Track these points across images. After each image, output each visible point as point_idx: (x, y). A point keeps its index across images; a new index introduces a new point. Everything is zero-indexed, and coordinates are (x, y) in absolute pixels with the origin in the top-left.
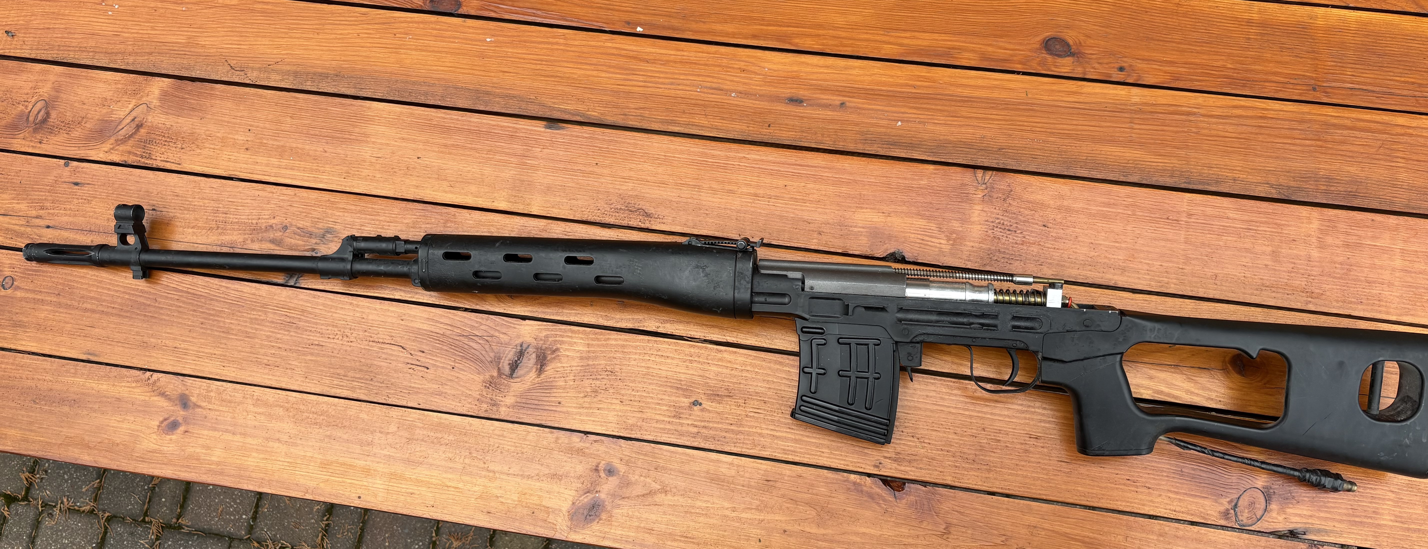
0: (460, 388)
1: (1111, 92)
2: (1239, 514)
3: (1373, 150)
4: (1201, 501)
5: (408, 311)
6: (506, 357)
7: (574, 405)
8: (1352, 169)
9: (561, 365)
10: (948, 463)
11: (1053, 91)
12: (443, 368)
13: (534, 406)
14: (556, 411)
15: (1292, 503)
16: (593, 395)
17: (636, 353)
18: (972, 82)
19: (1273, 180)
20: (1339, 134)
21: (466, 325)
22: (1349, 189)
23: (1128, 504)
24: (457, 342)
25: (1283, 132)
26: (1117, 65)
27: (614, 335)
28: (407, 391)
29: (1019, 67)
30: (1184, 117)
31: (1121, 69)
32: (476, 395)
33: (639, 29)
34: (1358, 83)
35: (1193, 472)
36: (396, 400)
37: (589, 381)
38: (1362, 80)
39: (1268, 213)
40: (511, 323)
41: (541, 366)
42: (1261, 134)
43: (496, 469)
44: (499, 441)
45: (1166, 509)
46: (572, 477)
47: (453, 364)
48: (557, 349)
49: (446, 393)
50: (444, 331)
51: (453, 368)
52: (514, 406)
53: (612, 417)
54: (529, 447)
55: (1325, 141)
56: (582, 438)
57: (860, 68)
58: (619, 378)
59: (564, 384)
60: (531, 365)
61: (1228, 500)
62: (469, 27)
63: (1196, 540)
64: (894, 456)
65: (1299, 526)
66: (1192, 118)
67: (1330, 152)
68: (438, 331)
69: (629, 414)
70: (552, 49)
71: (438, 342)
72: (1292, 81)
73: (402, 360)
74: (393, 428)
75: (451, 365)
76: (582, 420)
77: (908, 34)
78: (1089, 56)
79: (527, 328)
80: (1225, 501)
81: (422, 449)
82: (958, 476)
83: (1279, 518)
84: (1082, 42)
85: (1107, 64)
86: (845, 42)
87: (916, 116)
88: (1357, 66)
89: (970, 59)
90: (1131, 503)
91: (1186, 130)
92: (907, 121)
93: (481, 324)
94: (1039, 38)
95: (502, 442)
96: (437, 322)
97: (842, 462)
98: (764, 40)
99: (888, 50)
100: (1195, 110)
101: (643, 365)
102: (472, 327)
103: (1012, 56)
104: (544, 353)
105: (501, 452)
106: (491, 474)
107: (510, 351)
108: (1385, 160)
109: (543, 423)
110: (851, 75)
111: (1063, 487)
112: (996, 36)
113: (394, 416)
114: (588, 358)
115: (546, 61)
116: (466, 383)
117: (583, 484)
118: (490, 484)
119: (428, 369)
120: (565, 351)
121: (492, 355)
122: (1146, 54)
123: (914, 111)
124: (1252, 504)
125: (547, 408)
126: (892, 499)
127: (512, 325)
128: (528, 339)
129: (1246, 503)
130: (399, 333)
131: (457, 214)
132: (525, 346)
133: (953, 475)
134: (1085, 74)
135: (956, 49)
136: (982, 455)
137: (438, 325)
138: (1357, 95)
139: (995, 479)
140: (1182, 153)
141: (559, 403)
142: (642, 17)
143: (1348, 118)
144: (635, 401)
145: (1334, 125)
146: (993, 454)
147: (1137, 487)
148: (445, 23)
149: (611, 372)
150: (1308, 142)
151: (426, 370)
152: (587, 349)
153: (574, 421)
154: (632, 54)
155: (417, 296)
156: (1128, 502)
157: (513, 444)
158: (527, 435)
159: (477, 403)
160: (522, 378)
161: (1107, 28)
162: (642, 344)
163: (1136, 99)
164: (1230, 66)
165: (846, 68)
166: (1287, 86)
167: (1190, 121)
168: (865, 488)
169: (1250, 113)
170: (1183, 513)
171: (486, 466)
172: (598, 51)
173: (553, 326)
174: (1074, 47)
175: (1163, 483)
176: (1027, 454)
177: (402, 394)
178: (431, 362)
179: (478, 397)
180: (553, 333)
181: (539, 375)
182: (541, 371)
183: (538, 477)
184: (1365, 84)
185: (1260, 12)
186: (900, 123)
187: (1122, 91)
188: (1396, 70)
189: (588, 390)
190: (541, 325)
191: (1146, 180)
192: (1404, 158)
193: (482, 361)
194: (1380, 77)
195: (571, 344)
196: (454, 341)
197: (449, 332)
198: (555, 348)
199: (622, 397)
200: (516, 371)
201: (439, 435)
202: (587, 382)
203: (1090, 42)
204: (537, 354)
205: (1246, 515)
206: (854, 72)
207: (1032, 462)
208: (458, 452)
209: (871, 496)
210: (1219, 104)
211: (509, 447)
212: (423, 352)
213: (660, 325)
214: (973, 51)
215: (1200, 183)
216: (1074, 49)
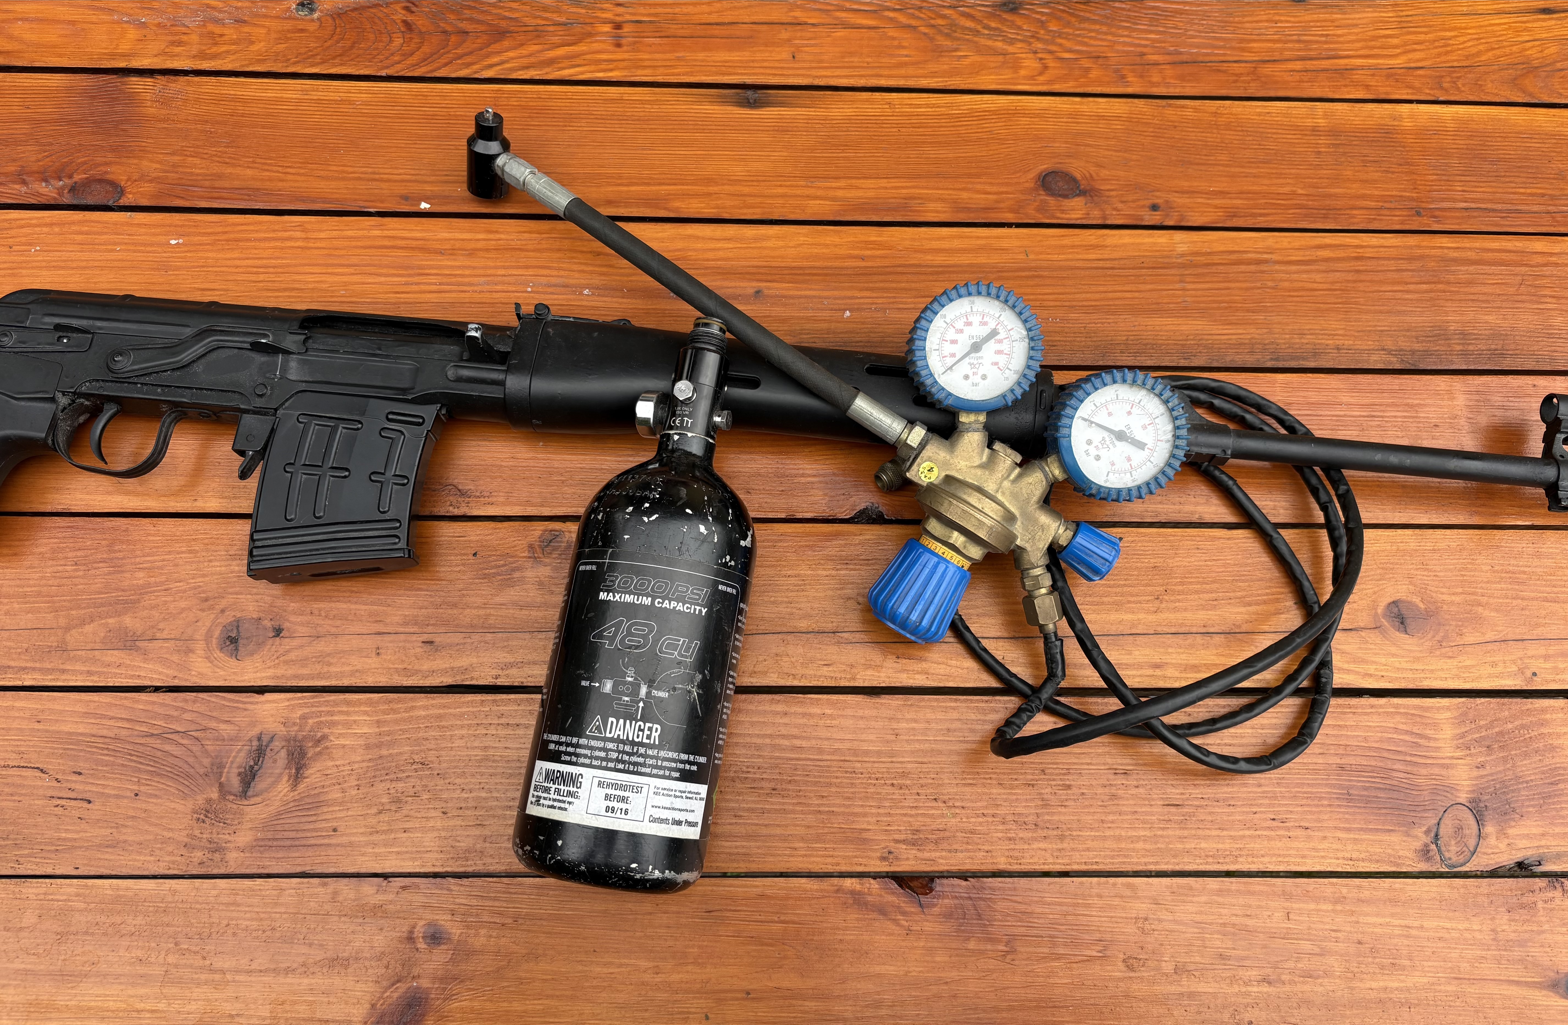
0: (151, 829)
1: (1147, 240)
2: (1443, 849)
3: (1512, 290)
4: (1386, 837)
5: (50, 705)
6: (232, 762)
7: (361, 830)
8: (1490, 318)
9: (332, 763)
10: (996, 835)
11: (1063, 247)
12: (117, 797)
13: (288, 843)
14: (329, 845)
15: (1513, 820)
16: (394, 808)
17: (462, 727)
18: (945, 245)
19: (1389, 344)
20: (1463, 272)
21: (156, 716)
22: (1493, 347)
23: (1280, 859)
24: (141, 749)
25: (1390, 275)
26: (1148, 203)
27: (421, 700)
28: (54, 848)
29: (1010, 217)
30: (1253, 268)
31: (1154, 208)
32: (182, 837)
33: (424, 206)
34: (1473, 201)
35: (1365, 793)
36: (34, 867)
37: (383, 784)
38: (1478, 196)
39: (1392, 391)
40: (238, 702)
41: (298, 770)
42: (1361, 281)
43: (226, 966)
44: (228, 914)
45: (1338, 859)
46: (366, 958)
47: (135, 787)
48: (324, 737)
49: (125, 841)
50: (116, 731)
51: (136, 795)
52: (252, 848)
53: (429, 841)
54: (284, 916)
55: (1448, 283)
56: (380, 886)
57: (778, 237)
58: (436, 773)
59: (340, 795)
60: (278, 771)
61: (1424, 829)
62: (139, 225)
63: (1390, 901)
64: (911, 836)
65: (1529, 853)
66: (1263, 267)
67: (1457, 297)
68: (105, 732)
69: (459, 833)
70: (282, 248)
71: (105, 752)
72: (1387, 205)
73: (41, 792)
74: (29, 919)
75: (131, 790)
76: (377, 855)
77: (842, 183)
78: (1107, 193)
79: (267, 706)
80: (1419, 832)
81: (87, 948)
82: (1016, 854)
83: (1500, 845)
84: (1094, 175)
85: (1133, 201)
86: (750, 200)
87: (870, 301)
88: (1468, 178)
89: (937, 212)
90: (1285, 856)
91: (1259, 285)
92: (858, 309)
93: (184, 710)
94: (1032, 175)
95: (235, 914)
96: (103, 717)
97: (829, 860)
98: (626, 207)
99: (816, 209)
100: (1265, 256)
101: (476, 744)
102: (168, 717)
103: (997, 201)
104: (301, 747)
105: (234, 934)
106: (217, 977)
107: (240, 751)
108: (1531, 302)
109: (307, 869)
110: (765, 248)
111: (1180, 846)
112: (970, 176)
113: (31, 896)
114: (379, 746)
115: (274, 267)
116: (162, 817)
117: (387, 967)
118: (217, 995)
119: (89, 802)
120: (339, 739)
121: (206, 761)
122: (1186, 184)
123: (867, 294)
124: (1459, 829)
125: (313, 842)
126: (913, 909)
127: (241, 706)
128: (272, 726)
129: (1451, 831)
130: (33, 746)
131: (131, 528)
132: (265, 739)
133: (1007, 854)
134: (1105, 218)
135: (915, 198)
136: (1048, 814)
137: (104, 722)
138: (1475, 217)
139: (1073, 850)
140: (1260, 317)
141: (335, 830)
142: (428, 187)
143: (1470, 249)
144: (467, 808)
145: (1455, 260)
146: (1063, 810)
147: (1288, 829)
148: (99, 222)
149: (422, 764)
150: (1425, 286)
151: (85, 805)
152: (377, 730)
153: (364, 858)
154: (414, 243)
155: (63, 677)
156: (1279, 855)
157: (254, 916)
158: (279, 896)
159: (183, 851)
160: (265, 795)
161: (1125, 152)
162: (471, 709)
163: (1182, 248)
164: (1300, 191)
165: (756, 239)
166: (1382, 212)
167: (1262, 272)
168: (870, 898)
169: (1341, 254)
170: (1363, 860)
171: (208, 962)
172: (359, 244)
173: (313, 698)
174: (1083, 182)
175: (1326, 817)
176: (1116, 802)
177: (44, 854)
178: (94, 789)
179: (186, 840)
180: (314, 709)
181: (294, 786)
182: (297, 778)
183: (305, 969)
184: (1482, 201)
185: (1326, 116)
186: (848, 313)
187: (1161, 238)
188: (1517, 180)
189: (385, 800)
190: (292, 699)
191: (1217, 361)
192: (1553, 297)
193: (188, 776)
194: (1500, 190)
195: (347, 724)
196: (136, 747)
197: (124, 733)
198: (319, 734)
199: (444, 805)
200: (252, 785)
201: (118, 919)
202: (380, 787)
203: (1104, 173)
204: (288, 751)
205: (1454, 848)
206: (769, 244)
207: (1126, 813)
208: (153, 945)
209: (882, 911)
210: (1296, 244)
211: (248, 923)
212: (80, 774)
213: (500, 672)
214: (941, 200)
215: (1293, 358)
216: (1083, 185)
